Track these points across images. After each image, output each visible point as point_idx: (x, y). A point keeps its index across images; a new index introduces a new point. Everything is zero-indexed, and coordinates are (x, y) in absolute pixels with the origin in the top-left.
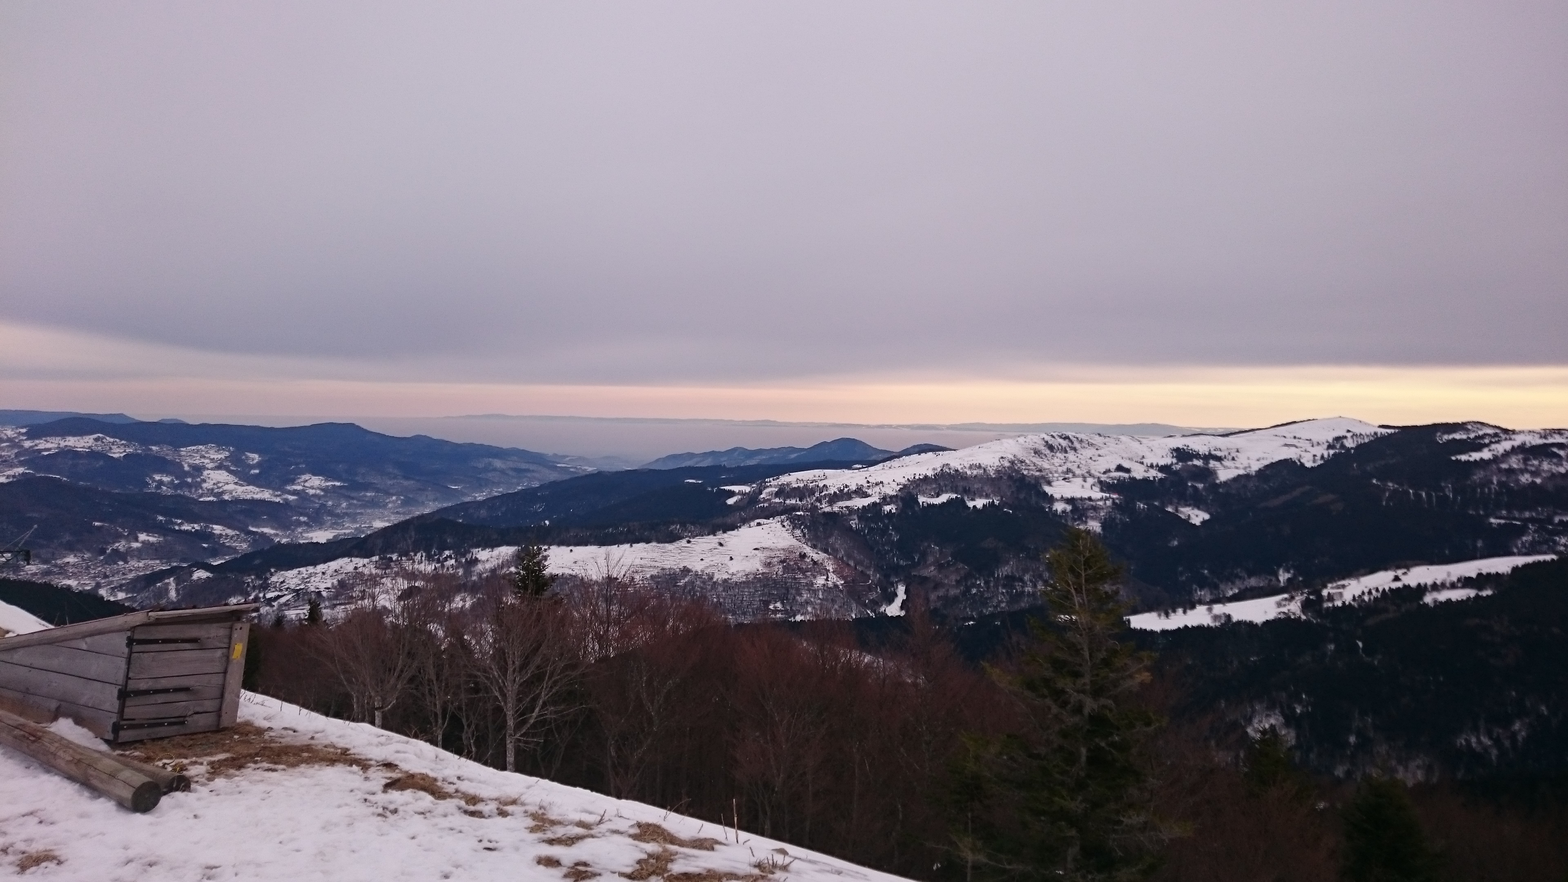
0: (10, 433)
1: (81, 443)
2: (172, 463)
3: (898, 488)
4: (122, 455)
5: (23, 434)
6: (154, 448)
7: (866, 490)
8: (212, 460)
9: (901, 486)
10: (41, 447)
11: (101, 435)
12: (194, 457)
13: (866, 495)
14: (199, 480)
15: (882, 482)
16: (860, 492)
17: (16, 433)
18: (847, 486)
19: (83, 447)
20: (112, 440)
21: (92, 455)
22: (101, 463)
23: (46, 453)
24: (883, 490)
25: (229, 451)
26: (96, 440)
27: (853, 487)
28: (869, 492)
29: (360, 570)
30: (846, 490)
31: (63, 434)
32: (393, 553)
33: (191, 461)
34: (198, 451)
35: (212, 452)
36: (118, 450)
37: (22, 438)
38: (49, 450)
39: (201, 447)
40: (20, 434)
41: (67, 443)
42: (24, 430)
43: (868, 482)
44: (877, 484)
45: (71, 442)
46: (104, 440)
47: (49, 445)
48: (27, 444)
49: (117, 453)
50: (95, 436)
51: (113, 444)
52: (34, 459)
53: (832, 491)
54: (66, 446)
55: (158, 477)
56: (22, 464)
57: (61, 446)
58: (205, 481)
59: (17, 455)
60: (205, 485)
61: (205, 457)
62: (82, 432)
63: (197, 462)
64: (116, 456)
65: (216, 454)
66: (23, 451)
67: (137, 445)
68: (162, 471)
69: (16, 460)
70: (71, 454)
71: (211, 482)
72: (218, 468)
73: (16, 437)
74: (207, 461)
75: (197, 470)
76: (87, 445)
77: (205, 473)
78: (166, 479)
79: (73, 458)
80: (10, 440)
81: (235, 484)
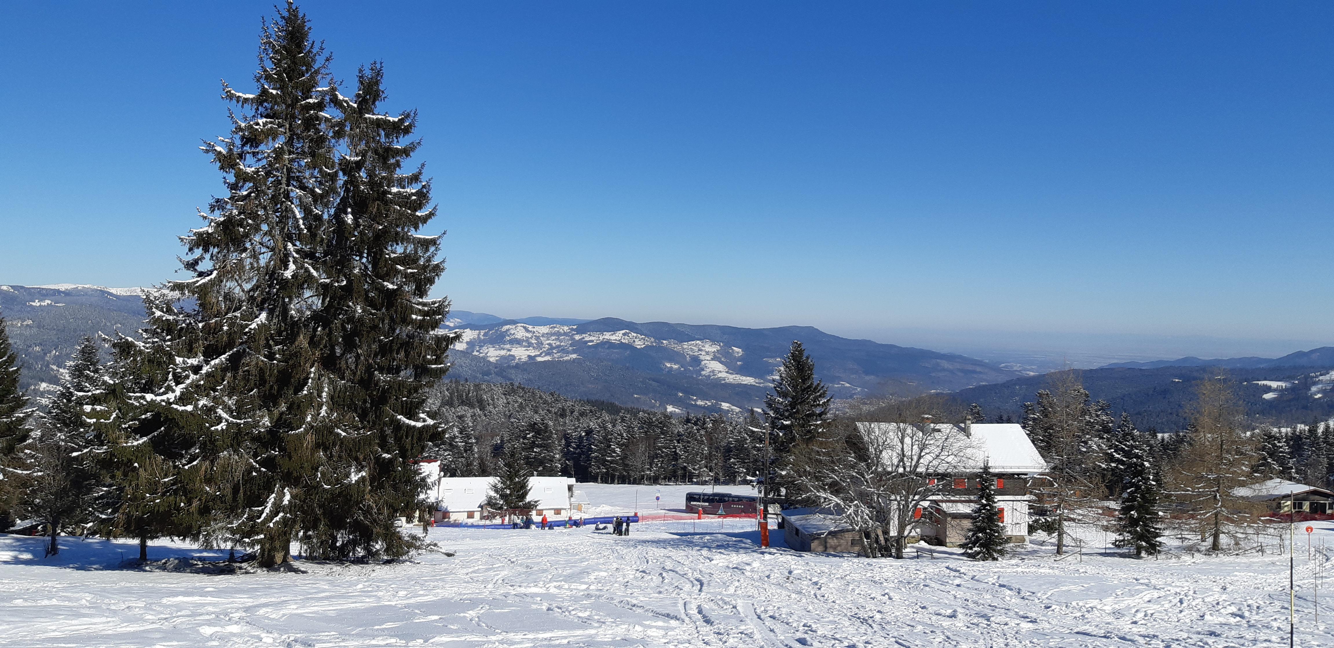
0: (565, 329)
1: (616, 337)
2: (677, 353)
4: (642, 347)
5: (575, 330)
6: (664, 342)
8: (707, 353)
10: (586, 339)
11: (627, 331)
12: (694, 349)
14: (699, 368)
17: (569, 329)
19: (616, 340)
20: (635, 335)
21: (622, 345)
22: (629, 352)
23: (590, 344)
25: (720, 345)
26: (624, 334)
31: (602, 331)
33: (691, 353)
34: (697, 344)
35: (707, 346)
36: (639, 343)
37: (574, 333)
38: (592, 341)
39: (698, 342)
40: (572, 329)
41: (605, 337)
42: (575, 327)
45: (607, 336)
46: (630, 335)
47: (593, 338)
48: (577, 337)
49: (639, 345)
50: (624, 331)
51: (636, 338)
52: (580, 347)
54: (604, 339)
55: (669, 365)
56: (574, 352)
57: (601, 339)
58: (703, 370)
59: (571, 345)
60: (703, 373)
61: (701, 350)
62: (614, 330)
63: (696, 354)
64: (639, 347)
65: (710, 348)
66: (574, 343)
67: (652, 340)
68: (670, 361)
69: (570, 348)
70: (608, 344)
71: (708, 370)
72: (712, 359)
73: (570, 332)
74: (703, 353)
75: (696, 361)
76: (617, 338)
77: (703, 363)
78: (676, 367)
79: (608, 348)
80: (565, 334)
81: (727, 372)
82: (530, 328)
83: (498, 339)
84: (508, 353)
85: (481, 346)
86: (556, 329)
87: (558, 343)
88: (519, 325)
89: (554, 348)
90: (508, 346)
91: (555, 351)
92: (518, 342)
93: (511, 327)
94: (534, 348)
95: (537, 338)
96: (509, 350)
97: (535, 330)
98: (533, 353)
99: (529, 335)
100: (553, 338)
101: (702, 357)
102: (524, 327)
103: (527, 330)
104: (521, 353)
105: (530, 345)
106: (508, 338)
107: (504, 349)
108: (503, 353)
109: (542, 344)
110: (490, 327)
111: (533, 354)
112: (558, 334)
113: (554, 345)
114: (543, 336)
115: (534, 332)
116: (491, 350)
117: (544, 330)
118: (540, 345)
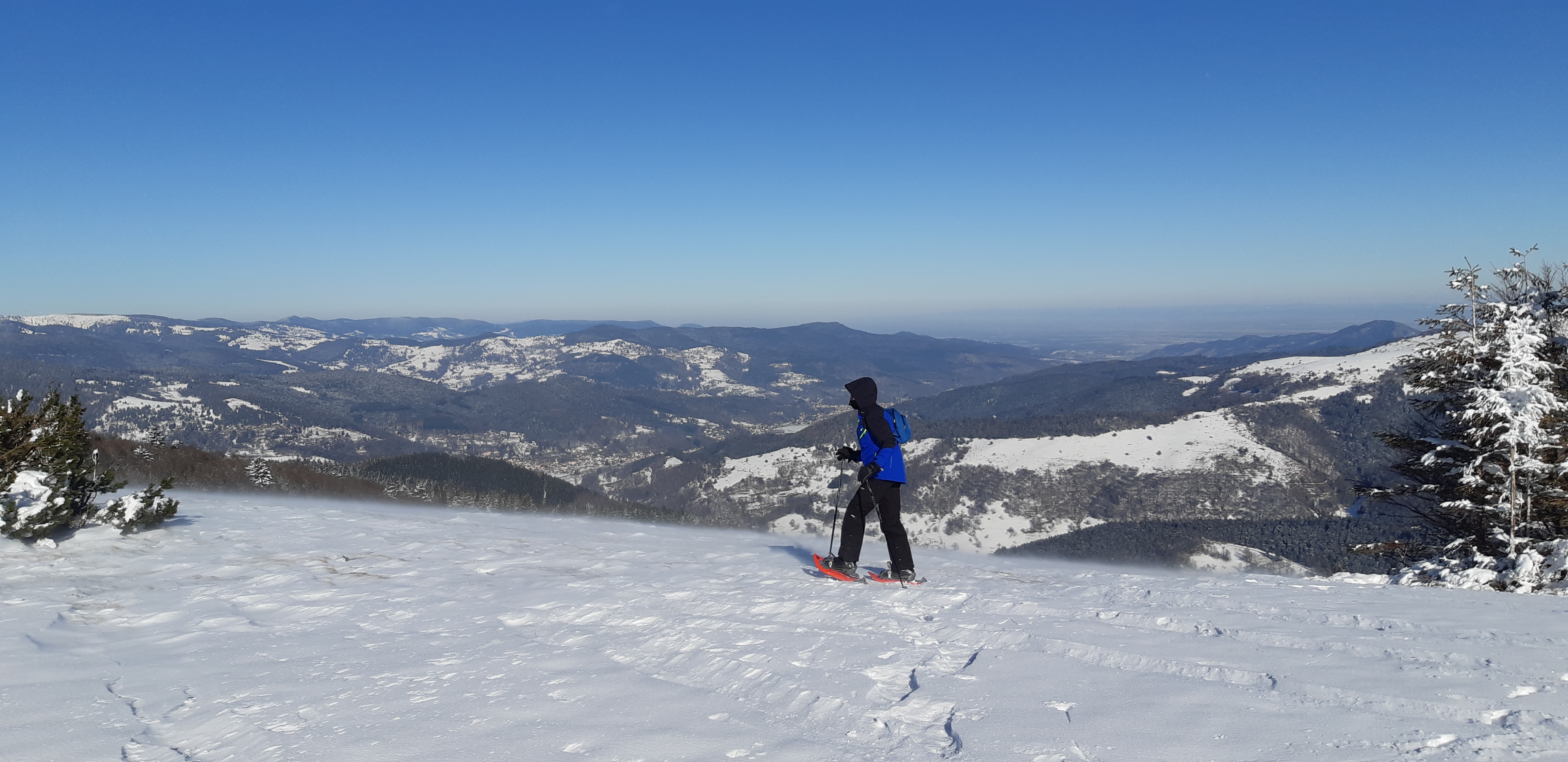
0: (553, 340)
1: (605, 348)
2: (676, 363)
3: (1378, 375)
4: (636, 357)
5: (562, 341)
6: (662, 350)
7: (1338, 378)
8: (709, 361)
9: (1381, 373)
10: (575, 352)
11: (621, 340)
12: (694, 357)
13: (1337, 383)
14: (698, 378)
15: (1358, 369)
16: (1328, 380)
17: (557, 340)
18: (1313, 374)
19: (607, 351)
20: (629, 344)
21: (613, 357)
22: (620, 364)
23: (577, 357)
24: (1359, 378)
25: (724, 352)
26: (617, 344)
27: (1321, 375)
28: (1342, 380)
29: (799, 459)
30: (1312, 378)
31: (592, 341)
32: (828, 442)
33: (692, 362)
34: (698, 351)
35: (709, 352)
36: (634, 353)
37: (561, 344)
38: (580, 354)
39: (700, 348)
40: (560, 341)
41: (595, 348)
42: (562, 338)
43: (1341, 369)
44: (1351, 372)
45: (598, 347)
46: (623, 345)
47: (581, 350)
48: (565, 350)
49: (633, 355)
50: (616, 341)
51: (630, 348)
52: (567, 361)
53: (1293, 380)
54: (593, 350)
55: (664, 377)
56: (559, 367)
57: (590, 351)
58: (703, 380)
59: (557, 359)
60: (702, 383)
61: (703, 358)
62: (605, 339)
63: (697, 362)
64: (632, 358)
65: (713, 355)
66: (561, 356)
67: (649, 348)
68: (668, 371)
69: (556, 363)
70: (597, 357)
71: (708, 380)
72: (714, 368)
73: (557, 344)
74: (705, 361)
75: (697, 369)
76: (609, 349)
77: (703, 372)
78: (672, 378)
79: (598, 361)
80: (552, 346)
81: (727, 382)
82: (512, 341)
83: (474, 356)
84: (486, 371)
85: (455, 365)
86: (541, 341)
87: (543, 357)
88: (500, 338)
89: (538, 363)
90: (485, 364)
91: (538, 367)
92: (495, 359)
93: (490, 341)
94: (515, 363)
95: (520, 352)
96: (486, 368)
97: (517, 343)
98: (512, 370)
99: (510, 350)
100: (538, 351)
101: (702, 366)
102: (504, 340)
103: (507, 343)
104: (499, 371)
105: (510, 361)
106: (485, 354)
107: (480, 367)
108: (479, 371)
109: (525, 360)
110: (466, 341)
111: (512, 372)
112: (544, 346)
113: (538, 360)
114: (526, 350)
115: (516, 346)
116: (467, 368)
117: (528, 342)
118: (522, 360)
